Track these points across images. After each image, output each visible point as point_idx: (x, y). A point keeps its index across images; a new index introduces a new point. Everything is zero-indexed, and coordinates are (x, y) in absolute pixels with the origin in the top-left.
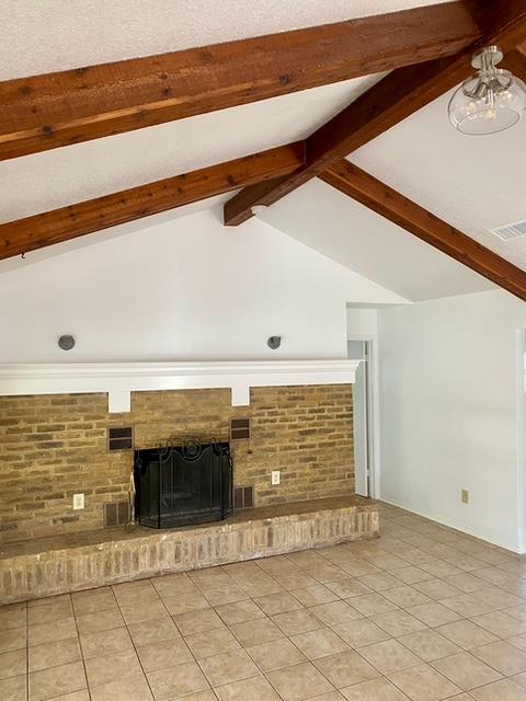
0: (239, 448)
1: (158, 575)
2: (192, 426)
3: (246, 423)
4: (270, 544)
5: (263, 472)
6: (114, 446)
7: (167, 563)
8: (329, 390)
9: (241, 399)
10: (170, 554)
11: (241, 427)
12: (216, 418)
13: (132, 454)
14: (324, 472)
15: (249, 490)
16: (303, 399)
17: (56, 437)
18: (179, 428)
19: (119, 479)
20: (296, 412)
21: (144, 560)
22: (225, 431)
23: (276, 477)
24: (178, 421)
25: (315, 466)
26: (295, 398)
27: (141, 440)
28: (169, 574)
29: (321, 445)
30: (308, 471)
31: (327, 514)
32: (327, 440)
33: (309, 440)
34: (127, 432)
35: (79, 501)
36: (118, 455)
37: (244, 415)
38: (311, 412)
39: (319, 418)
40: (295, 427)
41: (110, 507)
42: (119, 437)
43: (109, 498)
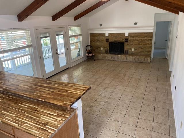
0: (126, 44)
1: (108, 60)
2: (118, 39)
3: (127, 39)
4: (126, 60)
5: (130, 48)
6: (106, 41)
7: (110, 59)
8: (146, 34)
9: (127, 35)
10: (110, 57)
11: (127, 40)
12: (122, 38)
13: (108, 42)
14: (144, 50)
15: (128, 51)
16: (140, 35)
17: (99, 39)
18: (116, 39)
19: (107, 45)
20: (138, 38)
21: (107, 58)
22: (124, 40)
23: (133, 50)
24: (116, 38)
25: (142, 49)
26: (138, 35)
27: (110, 41)
29: (143, 45)
30: (140, 49)
32: (145, 44)
33: (141, 43)
34: (108, 39)
35: (102, 49)
36: (107, 42)
37: (127, 38)
38: (142, 38)
39: (144, 39)
40: (138, 41)
41: (106, 50)
42: (107, 40)
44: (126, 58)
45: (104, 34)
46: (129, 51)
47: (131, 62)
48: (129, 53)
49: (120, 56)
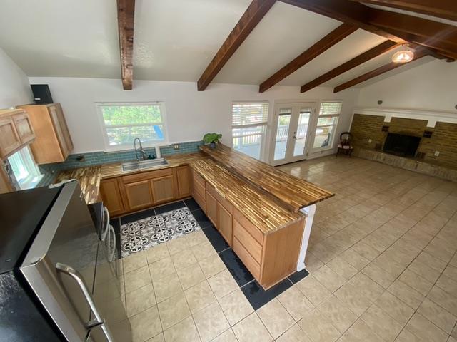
0: (425, 140)
1: (378, 162)
2: (410, 130)
3: (431, 133)
4: (416, 168)
5: (432, 150)
6: (383, 130)
7: (381, 160)
9: (431, 124)
10: (382, 158)
11: (428, 133)
12: (419, 129)
13: (387, 133)
15: (424, 154)
17: (369, 125)
18: (404, 130)
19: (382, 138)
21: (375, 157)
22: (422, 134)
23: (437, 154)
24: (405, 128)
27: (391, 130)
28: (380, 163)
31: (444, 169)
34: (388, 127)
35: (370, 141)
36: (383, 133)
37: (431, 130)
40: (454, 139)
41: (377, 145)
42: (385, 128)
43: (378, 142)
44: (417, 166)
45: (383, 118)
46: (429, 154)
47: (425, 174)
48: (426, 158)
49: (405, 159)
